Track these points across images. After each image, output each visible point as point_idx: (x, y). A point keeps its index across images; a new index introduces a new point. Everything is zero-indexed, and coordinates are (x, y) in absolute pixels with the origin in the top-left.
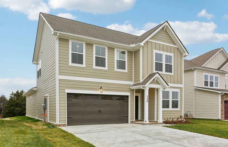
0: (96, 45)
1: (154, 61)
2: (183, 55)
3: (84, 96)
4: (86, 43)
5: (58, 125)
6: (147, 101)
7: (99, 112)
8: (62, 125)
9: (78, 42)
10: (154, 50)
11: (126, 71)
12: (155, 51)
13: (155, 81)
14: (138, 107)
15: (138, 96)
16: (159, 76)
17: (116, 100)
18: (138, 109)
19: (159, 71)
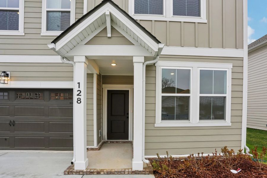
7: (10, 125)
13: (109, 35)
14: (128, 114)
15: (128, 91)
16: (113, 13)
17: (50, 99)
18: (128, 118)
19: (150, 14)
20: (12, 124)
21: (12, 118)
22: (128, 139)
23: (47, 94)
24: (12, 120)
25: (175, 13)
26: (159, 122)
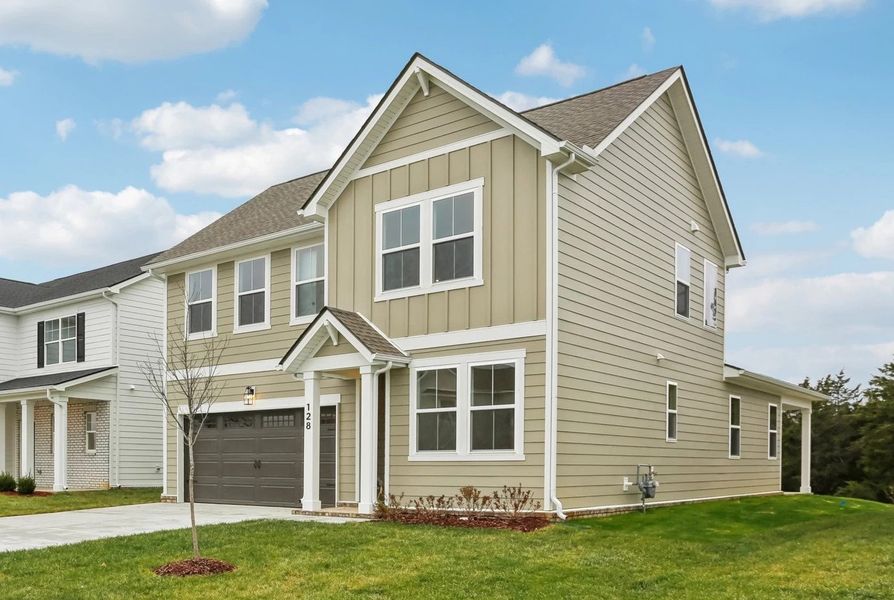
0: (239, 262)
1: (379, 253)
3: (220, 420)
4: (217, 266)
5: (164, 499)
6: (308, 425)
7: (255, 467)
8: (169, 498)
9: (201, 271)
10: (377, 207)
13: (335, 343)
16: (332, 322)
19: (404, 286)
20: (257, 465)
21: (258, 457)
23: (298, 415)
24: (257, 460)
25: (436, 278)
26: (414, 454)
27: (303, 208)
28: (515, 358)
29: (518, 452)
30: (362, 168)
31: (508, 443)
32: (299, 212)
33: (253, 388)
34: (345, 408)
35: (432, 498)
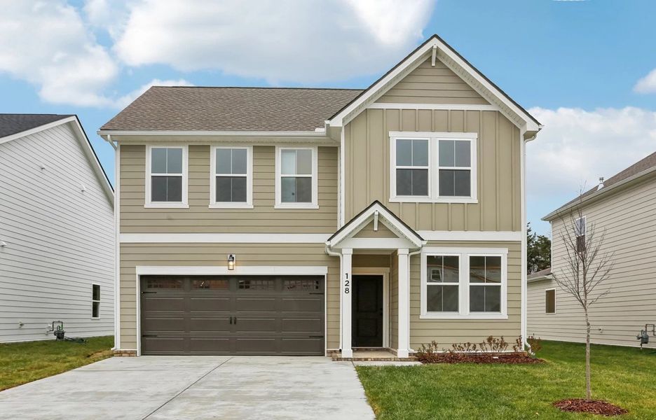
0: (218, 148)
1: (394, 167)
2: (522, 133)
3: (187, 281)
4: (189, 146)
5: (117, 353)
6: (347, 290)
7: (231, 323)
8: (125, 352)
9: (167, 147)
10: (391, 134)
11: (314, 204)
12: (395, 136)
13: (376, 229)
14: (382, 309)
15: (382, 276)
16: (382, 213)
17: (283, 288)
18: (382, 314)
19: (414, 195)
20: (233, 321)
21: (233, 314)
22: (382, 345)
23: (278, 281)
24: (233, 317)
25: (442, 193)
26: (425, 314)
27: (330, 119)
28: (502, 253)
29: (503, 314)
30: (376, 102)
31: (497, 308)
32: (327, 122)
33: (234, 256)
34: (332, 278)
35: (469, 344)
